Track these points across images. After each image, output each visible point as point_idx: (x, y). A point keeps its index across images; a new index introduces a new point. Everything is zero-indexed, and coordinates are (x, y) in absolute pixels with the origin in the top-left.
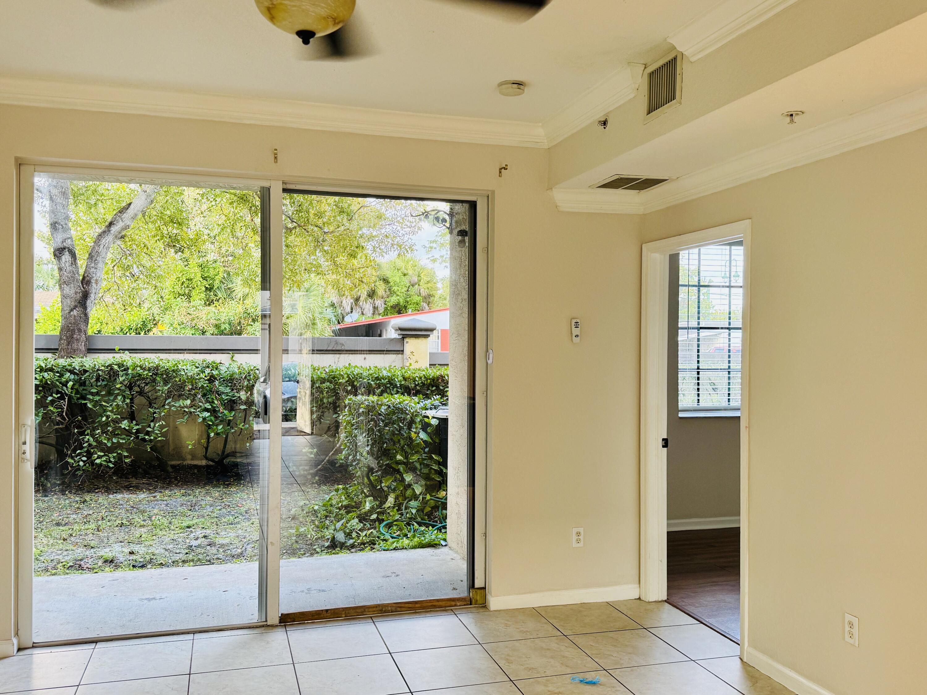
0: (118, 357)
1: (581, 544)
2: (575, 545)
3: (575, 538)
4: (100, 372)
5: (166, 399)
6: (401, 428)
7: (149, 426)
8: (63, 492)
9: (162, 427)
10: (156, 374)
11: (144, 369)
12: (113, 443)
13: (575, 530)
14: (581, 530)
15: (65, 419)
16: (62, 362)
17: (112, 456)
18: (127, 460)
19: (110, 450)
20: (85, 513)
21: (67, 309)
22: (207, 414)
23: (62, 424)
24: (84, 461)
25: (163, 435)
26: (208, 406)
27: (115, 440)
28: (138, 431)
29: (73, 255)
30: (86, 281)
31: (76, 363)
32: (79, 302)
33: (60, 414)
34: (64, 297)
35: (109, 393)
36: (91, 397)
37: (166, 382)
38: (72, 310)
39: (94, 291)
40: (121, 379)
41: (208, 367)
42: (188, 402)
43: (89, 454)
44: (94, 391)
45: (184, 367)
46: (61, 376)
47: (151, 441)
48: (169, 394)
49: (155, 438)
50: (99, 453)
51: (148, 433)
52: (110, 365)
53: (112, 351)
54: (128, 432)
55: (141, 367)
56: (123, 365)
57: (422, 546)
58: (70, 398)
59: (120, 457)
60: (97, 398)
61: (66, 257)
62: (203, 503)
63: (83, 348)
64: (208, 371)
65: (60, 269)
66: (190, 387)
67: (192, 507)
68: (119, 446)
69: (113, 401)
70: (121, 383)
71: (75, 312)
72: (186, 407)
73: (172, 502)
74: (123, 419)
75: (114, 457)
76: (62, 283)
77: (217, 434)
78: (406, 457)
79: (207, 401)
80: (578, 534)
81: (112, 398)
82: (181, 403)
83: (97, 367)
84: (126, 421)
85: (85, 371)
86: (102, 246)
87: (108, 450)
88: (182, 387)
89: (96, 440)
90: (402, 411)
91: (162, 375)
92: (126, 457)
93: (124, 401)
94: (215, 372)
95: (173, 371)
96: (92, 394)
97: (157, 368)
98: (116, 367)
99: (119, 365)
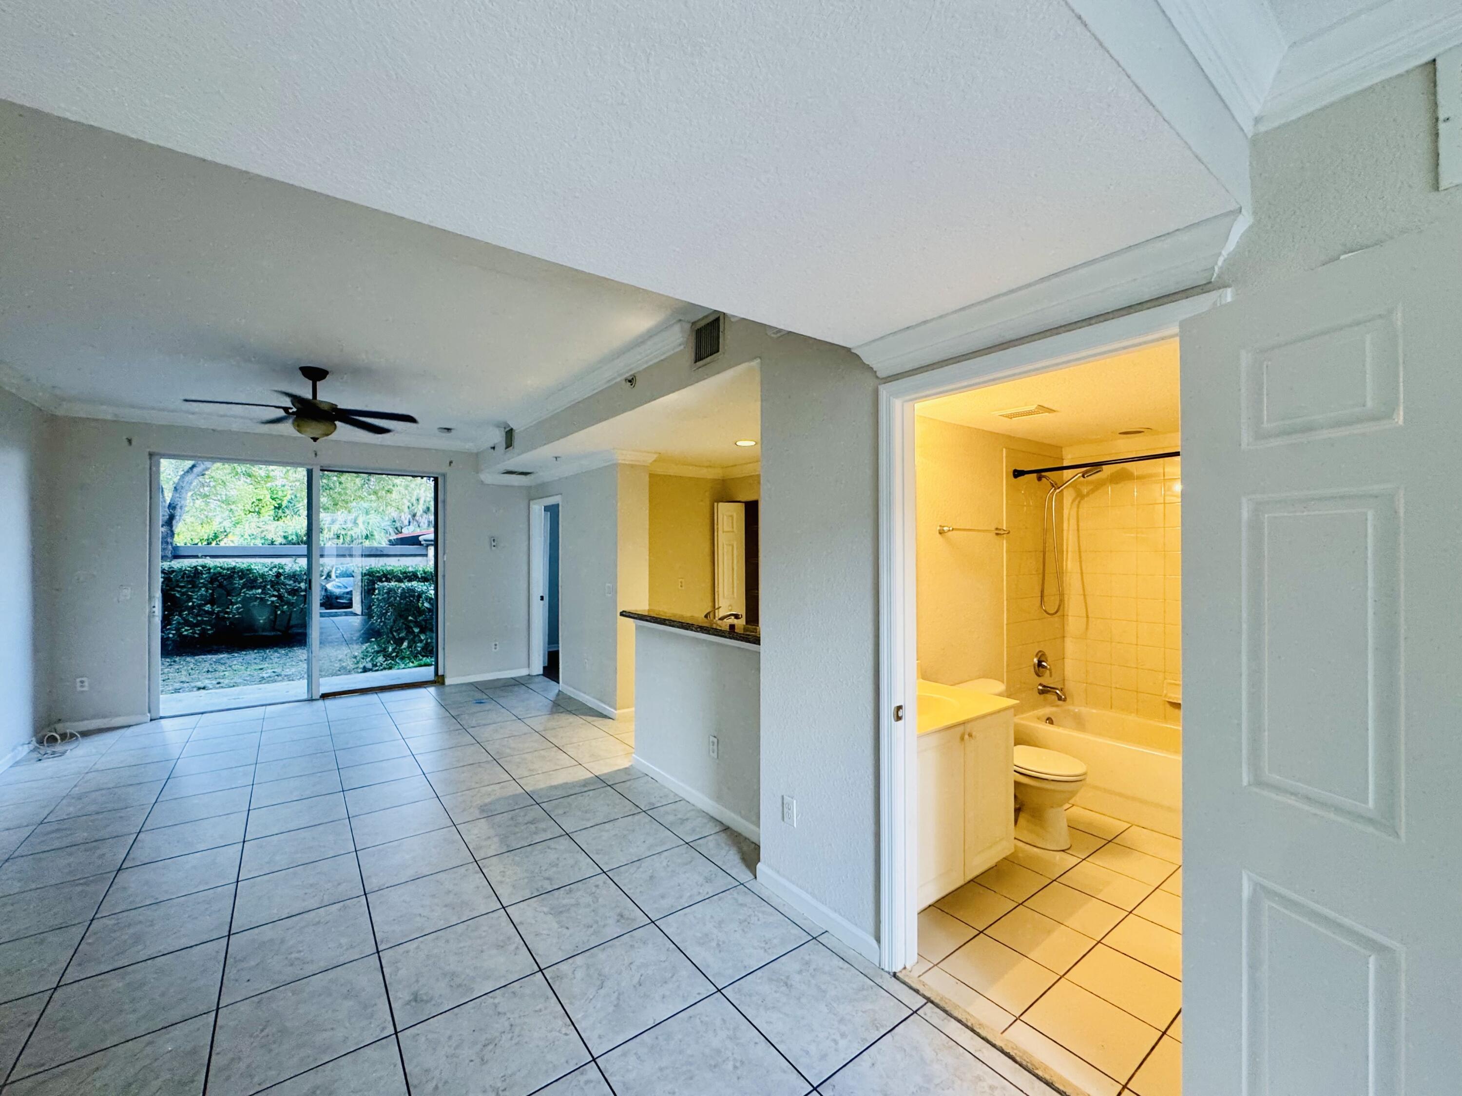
0: (200, 562)
2: (494, 651)
5: (241, 589)
7: (228, 608)
9: (238, 608)
10: (234, 573)
13: (493, 643)
19: (195, 626)
22: (274, 599)
25: (239, 613)
30: (172, 507)
32: (166, 522)
37: (241, 578)
39: (179, 514)
40: (204, 576)
41: (276, 567)
42: (260, 591)
44: (182, 584)
45: (256, 567)
47: (229, 618)
48: (244, 586)
49: (233, 616)
50: (186, 628)
51: (227, 613)
52: (195, 567)
53: (196, 557)
54: (211, 613)
55: (221, 568)
56: (206, 567)
63: (172, 555)
64: (275, 570)
66: (261, 580)
67: (264, 659)
68: (203, 622)
69: (198, 592)
70: (204, 579)
72: (258, 594)
73: (248, 658)
74: (207, 604)
75: (199, 630)
77: (283, 612)
79: (275, 590)
80: (496, 645)
81: (196, 590)
82: (254, 591)
83: (184, 569)
84: (209, 605)
85: (173, 571)
86: (185, 482)
87: (193, 626)
88: (254, 580)
89: (183, 619)
90: (415, 591)
91: (238, 572)
92: (209, 630)
93: (207, 591)
94: (281, 571)
95: (248, 570)
97: (234, 568)
98: (200, 568)
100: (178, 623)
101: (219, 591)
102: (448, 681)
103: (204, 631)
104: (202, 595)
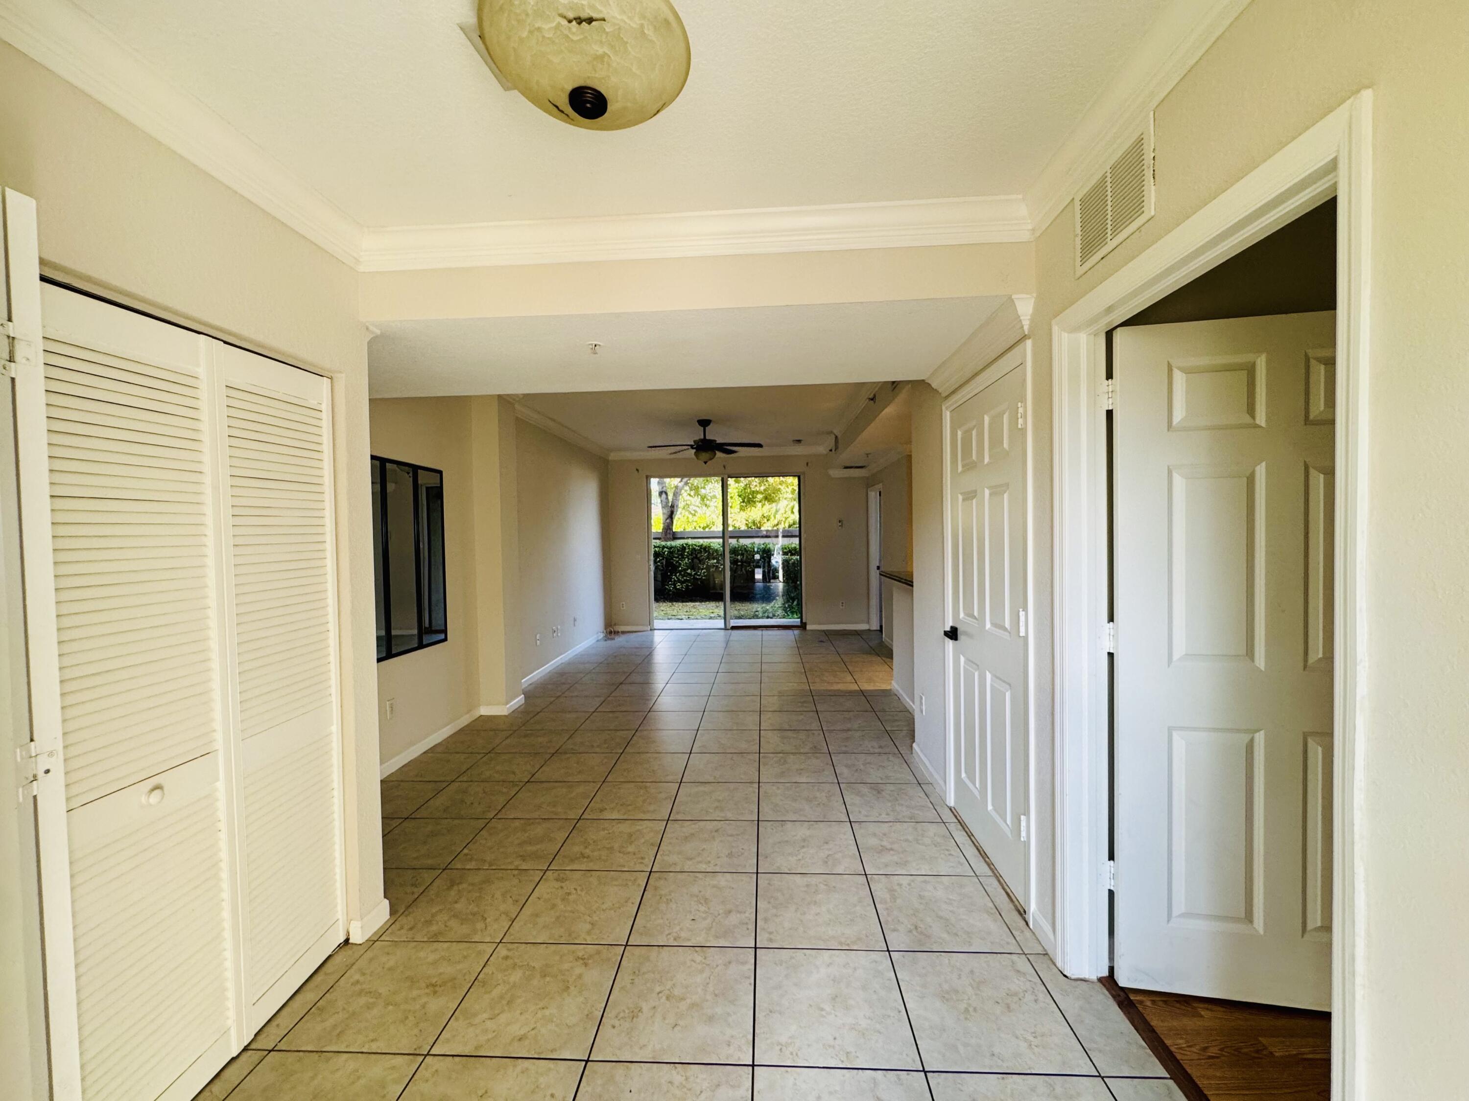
0: (685, 541)
1: (844, 607)
3: (841, 605)
4: (679, 548)
5: (706, 560)
7: (699, 572)
8: (665, 602)
9: (704, 572)
10: (702, 549)
11: (697, 546)
12: (684, 580)
13: (841, 602)
15: (665, 569)
16: (663, 543)
18: (690, 588)
21: (666, 520)
24: (672, 588)
25: (705, 576)
27: (685, 578)
28: (695, 574)
29: (666, 494)
30: (672, 506)
31: (669, 543)
32: (670, 517)
33: (662, 566)
34: (664, 514)
35: (683, 557)
36: (675, 559)
37: (706, 552)
39: (676, 511)
42: (715, 561)
43: (675, 585)
44: (676, 556)
46: (663, 550)
47: (700, 579)
48: (707, 558)
49: (702, 578)
51: (699, 575)
52: (683, 545)
53: (683, 538)
54: (690, 574)
55: (695, 545)
58: (666, 558)
60: (677, 559)
61: (664, 496)
63: (672, 537)
65: (662, 501)
68: (687, 581)
70: (687, 552)
71: (668, 521)
73: (709, 605)
74: (688, 569)
75: (685, 586)
76: (663, 508)
80: (843, 603)
81: (683, 559)
82: (711, 561)
83: (677, 546)
85: (672, 548)
87: (682, 583)
88: (711, 554)
89: (677, 578)
91: (704, 548)
92: (690, 586)
93: (688, 561)
95: (708, 547)
96: (676, 557)
97: (702, 545)
98: (685, 545)
99: (686, 544)
100: (675, 580)
101: (696, 561)
102: (809, 627)
103: (687, 586)
104: (686, 563)
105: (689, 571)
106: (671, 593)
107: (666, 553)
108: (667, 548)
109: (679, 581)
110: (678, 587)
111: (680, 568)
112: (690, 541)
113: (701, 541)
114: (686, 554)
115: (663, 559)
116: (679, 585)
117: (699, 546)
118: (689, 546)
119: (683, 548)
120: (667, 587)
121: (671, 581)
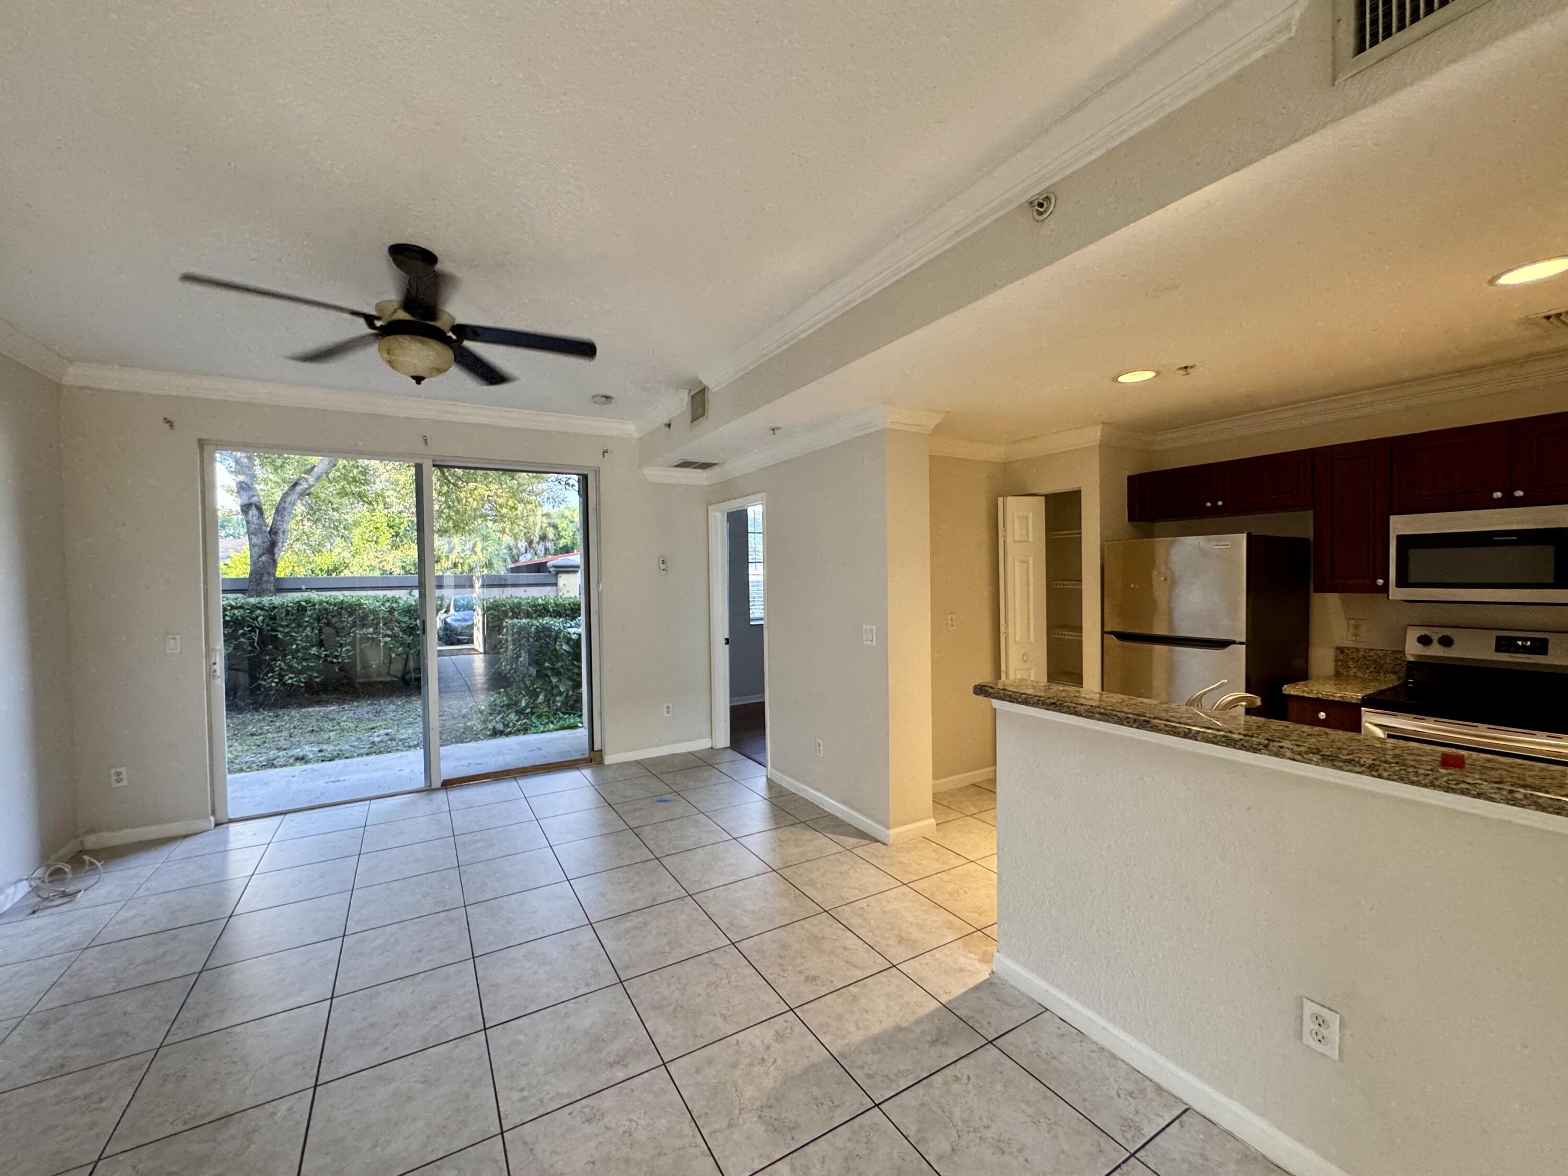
0: (306, 595)
1: (670, 715)
2: (666, 715)
3: (665, 710)
4: (289, 608)
5: (351, 628)
6: (548, 643)
7: (337, 651)
8: (257, 710)
9: (348, 651)
10: (341, 608)
11: (330, 605)
12: (303, 666)
13: (665, 705)
14: (670, 705)
15: (255, 648)
16: (252, 600)
17: (303, 678)
18: (317, 680)
19: (300, 672)
20: (278, 724)
21: (256, 556)
22: (388, 639)
23: (254, 652)
24: (276, 683)
25: (349, 657)
26: (389, 633)
27: (304, 664)
28: (326, 656)
29: (259, 509)
30: (273, 532)
31: (266, 600)
32: (267, 550)
33: (252, 645)
34: (252, 546)
35: (299, 625)
36: (281, 629)
37: (350, 615)
38: (260, 556)
39: (281, 540)
40: (309, 613)
41: (388, 601)
42: (371, 630)
43: (281, 677)
44: (284, 623)
45: (366, 602)
46: (252, 612)
47: (339, 663)
48: (354, 625)
49: (342, 660)
50: (290, 675)
51: (336, 657)
52: (298, 602)
53: (300, 590)
54: (318, 657)
55: (327, 602)
56: (310, 602)
57: (563, 728)
58: (261, 630)
59: (311, 678)
60: (287, 630)
61: (253, 512)
62: (386, 710)
63: (272, 588)
64: (387, 604)
65: (248, 522)
66: (372, 617)
67: (377, 713)
68: (310, 668)
69: (302, 632)
70: (309, 616)
71: (264, 558)
72: (370, 634)
73: (359, 710)
74: (313, 646)
75: (304, 678)
76: (250, 533)
77: (398, 655)
78: (553, 664)
80: (668, 708)
81: (301, 629)
82: (365, 631)
83: (286, 604)
84: (315, 648)
85: (274, 608)
86: (288, 503)
87: (298, 673)
88: (364, 617)
89: (287, 664)
90: (549, 629)
91: (347, 608)
92: (315, 677)
93: (312, 632)
94: (395, 605)
95: (356, 605)
96: (282, 626)
97: (342, 602)
98: (304, 603)
99: (307, 602)
100: (281, 669)
101: (327, 630)
102: (609, 759)
104: (307, 636)
105: (314, 651)
106: (272, 693)
107: (261, 618)
108: (262, 609)
109: (291, 669)
110: (289, 681)
111: (294, 647)
112: (315, 596)
113: (340, 596)
114: (307, 619)
115: (253, 630)
116: (290, 679)
117: (335, 605)
118: (314, 605)
119: (300, 609)
120: (263, 682)
121: (273, 672)
